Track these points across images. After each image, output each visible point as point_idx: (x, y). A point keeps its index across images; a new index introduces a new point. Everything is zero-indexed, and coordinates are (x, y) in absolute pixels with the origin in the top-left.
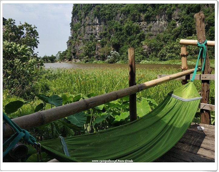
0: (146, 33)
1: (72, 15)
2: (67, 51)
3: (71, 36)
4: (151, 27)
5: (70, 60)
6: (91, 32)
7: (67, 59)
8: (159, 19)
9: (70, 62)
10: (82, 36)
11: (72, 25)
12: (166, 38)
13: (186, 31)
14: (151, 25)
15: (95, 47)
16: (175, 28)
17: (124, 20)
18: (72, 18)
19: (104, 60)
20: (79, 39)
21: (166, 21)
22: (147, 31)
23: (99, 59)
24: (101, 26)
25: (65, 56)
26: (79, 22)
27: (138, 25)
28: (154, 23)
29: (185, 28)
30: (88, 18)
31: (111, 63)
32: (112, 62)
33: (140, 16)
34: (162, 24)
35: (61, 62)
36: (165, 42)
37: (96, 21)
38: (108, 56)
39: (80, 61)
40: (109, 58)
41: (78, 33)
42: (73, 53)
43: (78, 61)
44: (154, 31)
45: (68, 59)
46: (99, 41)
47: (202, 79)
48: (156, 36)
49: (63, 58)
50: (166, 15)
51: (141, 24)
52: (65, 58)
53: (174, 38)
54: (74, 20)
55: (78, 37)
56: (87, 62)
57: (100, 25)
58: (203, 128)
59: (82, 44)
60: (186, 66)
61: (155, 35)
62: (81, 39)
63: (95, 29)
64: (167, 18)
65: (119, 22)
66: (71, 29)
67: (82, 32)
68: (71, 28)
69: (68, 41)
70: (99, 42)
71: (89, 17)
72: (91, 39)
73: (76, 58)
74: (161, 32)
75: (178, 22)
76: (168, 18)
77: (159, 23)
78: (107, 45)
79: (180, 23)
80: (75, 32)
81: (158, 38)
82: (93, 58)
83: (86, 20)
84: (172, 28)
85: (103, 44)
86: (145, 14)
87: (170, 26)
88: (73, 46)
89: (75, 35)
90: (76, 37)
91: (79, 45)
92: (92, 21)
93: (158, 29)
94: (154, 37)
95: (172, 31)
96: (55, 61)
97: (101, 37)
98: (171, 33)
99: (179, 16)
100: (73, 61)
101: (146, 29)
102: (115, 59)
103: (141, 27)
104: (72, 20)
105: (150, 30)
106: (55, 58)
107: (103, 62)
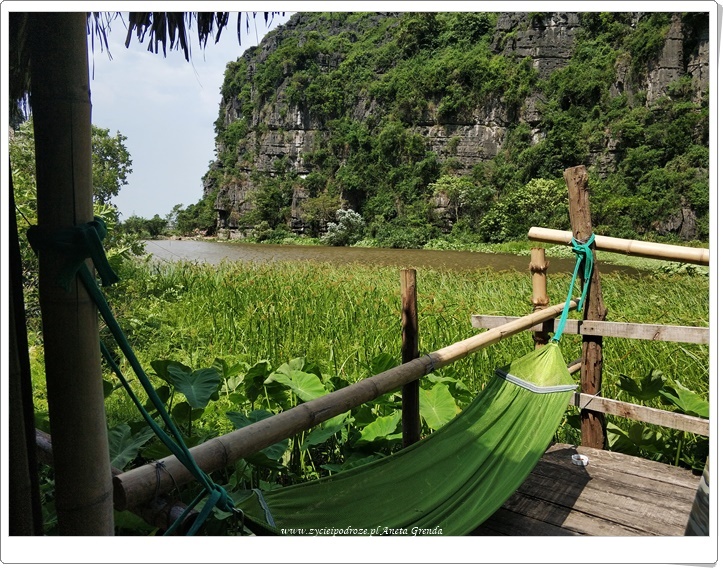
0: (443, 160)
1: (222, 96)
2: (202, 204)
3: (215, 159)
4: (457, 142)
5: (211, 231)
6: (278, 150)
7: (201, 230)
8: (481, 121)
9: (211, 238)
10: (251, 159)
11: (220, 125)
12: (500, 175)
13: (559, 156)
14: (457, 135)
15: (291, 194)
16: (526, 147)
17: (379, 118)
18: (222, 104)
19: (316, 236)
20: (243, 169)
21: (501, 126)
22: (446, 153)
23: (300, 233)
24: (311, 133)
25: (195, 220)
26: (241, 120)
27: (420, 135)
28: (468, 130)
29: (557, 150)
30: (270, 108)
31: (337, 245)
32: (341, 242)
33: (425, 110)
34: (490, 135)
35: (183, 238)
36: (498, 187)
37: (294, 117)
38: (329, 224)
39: (243, 237)
40: (332, 231)
41: (238, 151)
42: (221, 212)
43: (237, 235)
44: (465, 155)
45: (204, 230)
46: (304, 177)
47: (583, 332)
48: (473, 170)
49: (189, 226)
50: (503, 108)
51: (427, 132)
52: (195, 225)
53: (525, 176)
54: (226, 113)
55: (238, 164)
56: (265, 241)
57: (306, 130)
58: (585, 459)
59: (250, 184)
60: (543, 297)
61: (470, 167)
62: (247, 171)
63: (290, 141)
64: (504, 118)
65: (363, 123)
66: (217, 139)
67: (251, 150)
68: (216, 135)
69: (206, 175)
70: (303, 180)
71: (274, 107)
72: (280, 171)
73: (231, 228)
74: (487, 158)
75: (537, 130)
76: (508, 118)
77: (482, 132)
78: (326, 191)
79: (542, 135)
80: (231, 149)
81: (478, 176)
82: (283, 228)
83: (265, 114)
84: (520, 147)
85: (314, 188)
86: (442, 105)
87: (513, 142)
88: (221, 190)
89: (229, 158)
90: (233, 163)
91: (240, 185)
92: (284, 117)
93: (477, 148)
94: (466, 171)
95: (520, 156)
96: (165, 234)
97: (308, 167)
98: (515, 160)
99: (540, 113)
100: (221, 235)
101: (442, 148)
102: (351, 231)
103: (428, 140)
104: (221, 111)
105: (455, 151)
106: (164, 224)
107: (315, 242)
